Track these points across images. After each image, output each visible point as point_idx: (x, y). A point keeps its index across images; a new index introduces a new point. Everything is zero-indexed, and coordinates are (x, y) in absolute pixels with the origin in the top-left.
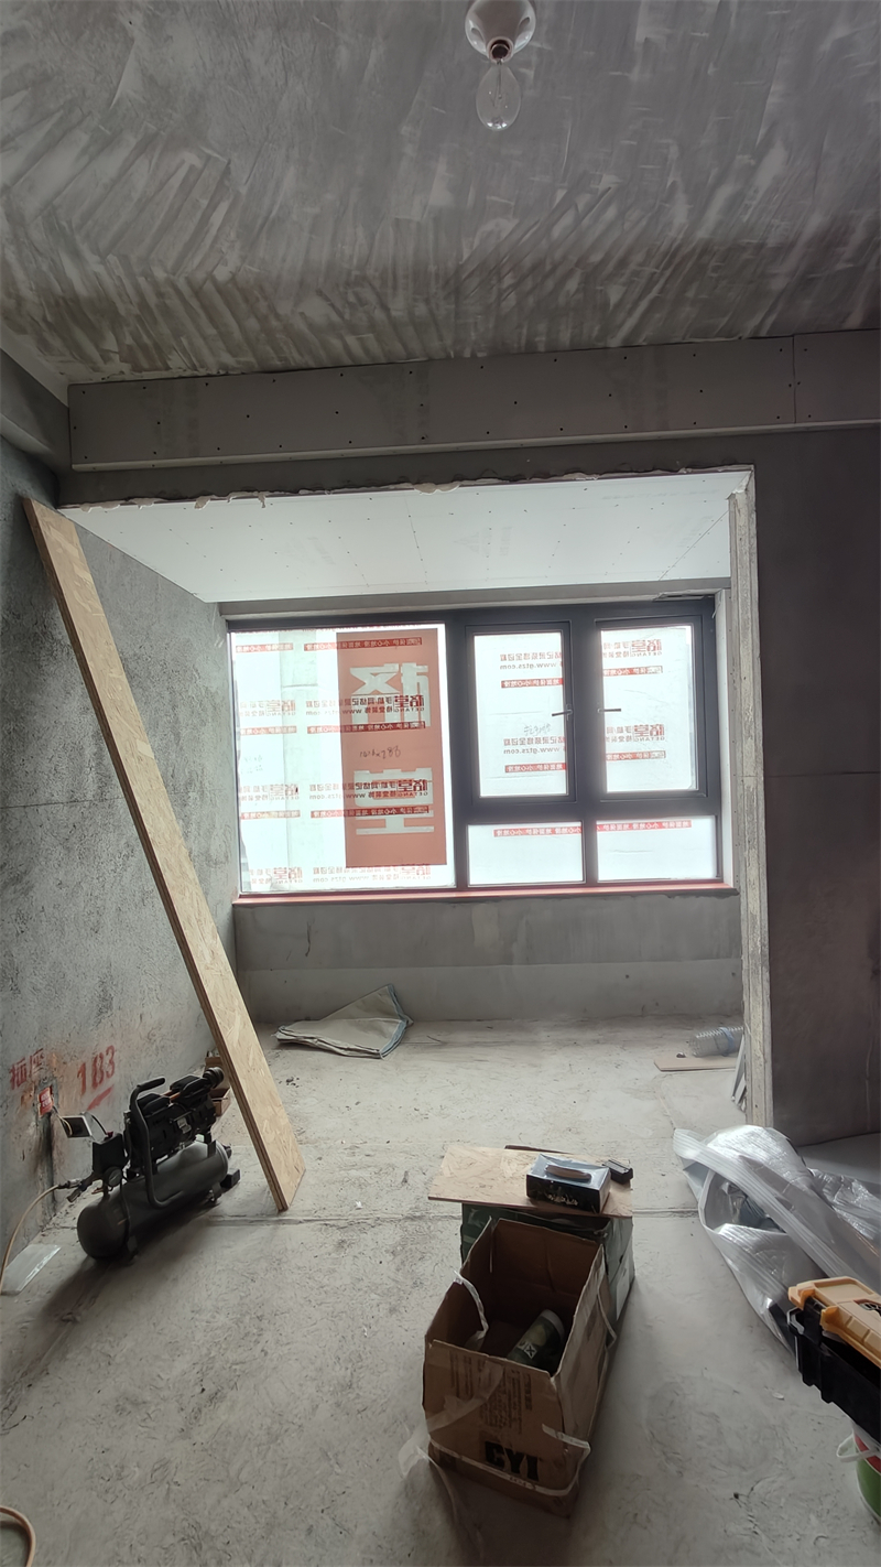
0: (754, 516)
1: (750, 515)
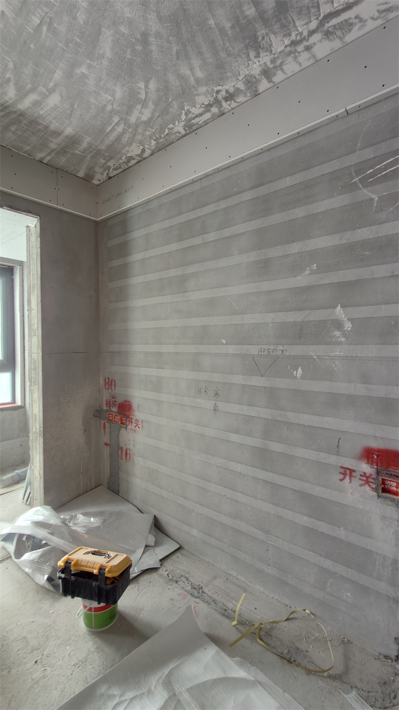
0: (39, 239)
1: (37, 238)
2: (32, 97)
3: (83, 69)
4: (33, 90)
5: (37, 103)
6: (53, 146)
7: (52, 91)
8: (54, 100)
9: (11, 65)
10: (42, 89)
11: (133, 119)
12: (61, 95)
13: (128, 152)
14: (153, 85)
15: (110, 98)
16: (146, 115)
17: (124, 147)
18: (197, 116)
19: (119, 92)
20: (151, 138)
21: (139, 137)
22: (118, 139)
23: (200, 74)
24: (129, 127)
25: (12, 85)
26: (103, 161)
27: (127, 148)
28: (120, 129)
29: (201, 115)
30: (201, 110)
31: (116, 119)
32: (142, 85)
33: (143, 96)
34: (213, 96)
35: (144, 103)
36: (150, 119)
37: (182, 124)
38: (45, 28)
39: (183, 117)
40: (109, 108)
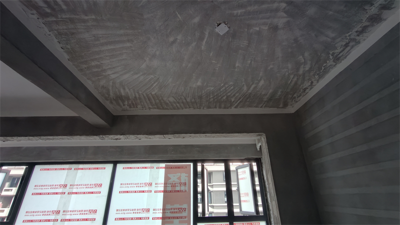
2: (253, 86)
3: (271, 66)
4: (252, 84)
5: (255, 88)
6: (265, 100)
7: (261, 80)
8: (262, 82)
9: (243, 80)
10: (256, 82)
11: (301, 72)
12: (264, 80)
13: (303, 87)
14: (306, 54)
15: (286, 70)
16: (307, 67)
17: (300, 85)
18: (340, 53)
19: (290, 66)
20: (314, 75)
21: (308, 78)
22: (296, 83)
23: (333, 35)
24: (300, 76)
25: (245, 86)
26: (291, 96)
27: (302, 86)
28: (295, 79)
29: (343, 50)
30: (342, 49)
31: (292, 76)
32: (301, 57)
33: (303, 61)
34: (347, 39)
35: (305, 63)
36: (311, 68)
37: (332, 60)
38: (253, 62)
39: (331, 57)
40: (287, 73)
